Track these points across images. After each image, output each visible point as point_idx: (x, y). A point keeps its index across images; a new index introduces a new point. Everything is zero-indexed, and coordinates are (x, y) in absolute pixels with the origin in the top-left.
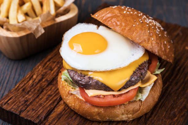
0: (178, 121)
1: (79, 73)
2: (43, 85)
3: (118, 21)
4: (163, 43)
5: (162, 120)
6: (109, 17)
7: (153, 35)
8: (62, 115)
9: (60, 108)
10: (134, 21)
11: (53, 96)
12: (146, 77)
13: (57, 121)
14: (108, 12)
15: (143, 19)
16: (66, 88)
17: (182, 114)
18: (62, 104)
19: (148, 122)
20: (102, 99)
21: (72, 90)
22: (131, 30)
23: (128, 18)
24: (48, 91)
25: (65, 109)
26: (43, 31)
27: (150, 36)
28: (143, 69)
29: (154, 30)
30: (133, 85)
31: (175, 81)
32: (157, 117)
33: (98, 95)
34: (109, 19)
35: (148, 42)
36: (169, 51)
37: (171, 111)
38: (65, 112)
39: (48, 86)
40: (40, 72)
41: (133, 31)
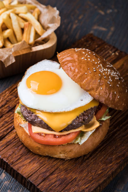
0: (111, 168)
1: (29, 110)
2: (4, 111)
3: (73, 66)
4: (111, 93)
5: (98, 164)
6: (67, 61)
7: (103, 84)
8: (11, 143)
9: (11, 136)
10: (88, 69)
11: (9, 123)
12: (90, 122)
13: (5, 148)
14: (69, 55)
15: (97, 68)
16: (18, 119)
17: (118, 162)
18: (14, 132)
19: (84, 163)
20: (43, 137)
21: (23, 122)
22: (82, 77)
23: (83, 66)
24: (7, 118)
25: (15, 138)
26: (14, 61)
27: (100, 85)
28: (87, 115)
29: (105, 80)
30: (75, 129)
31: (124, 128)
32: (94, 160)
33: (40, 133)
34: (66, 63)
35: (96, 91)
36: (117, 101)
37: (109, 156)
38: (14, 140)
39: (8, 112)
40: (6, 97)
41: (84, 78)
